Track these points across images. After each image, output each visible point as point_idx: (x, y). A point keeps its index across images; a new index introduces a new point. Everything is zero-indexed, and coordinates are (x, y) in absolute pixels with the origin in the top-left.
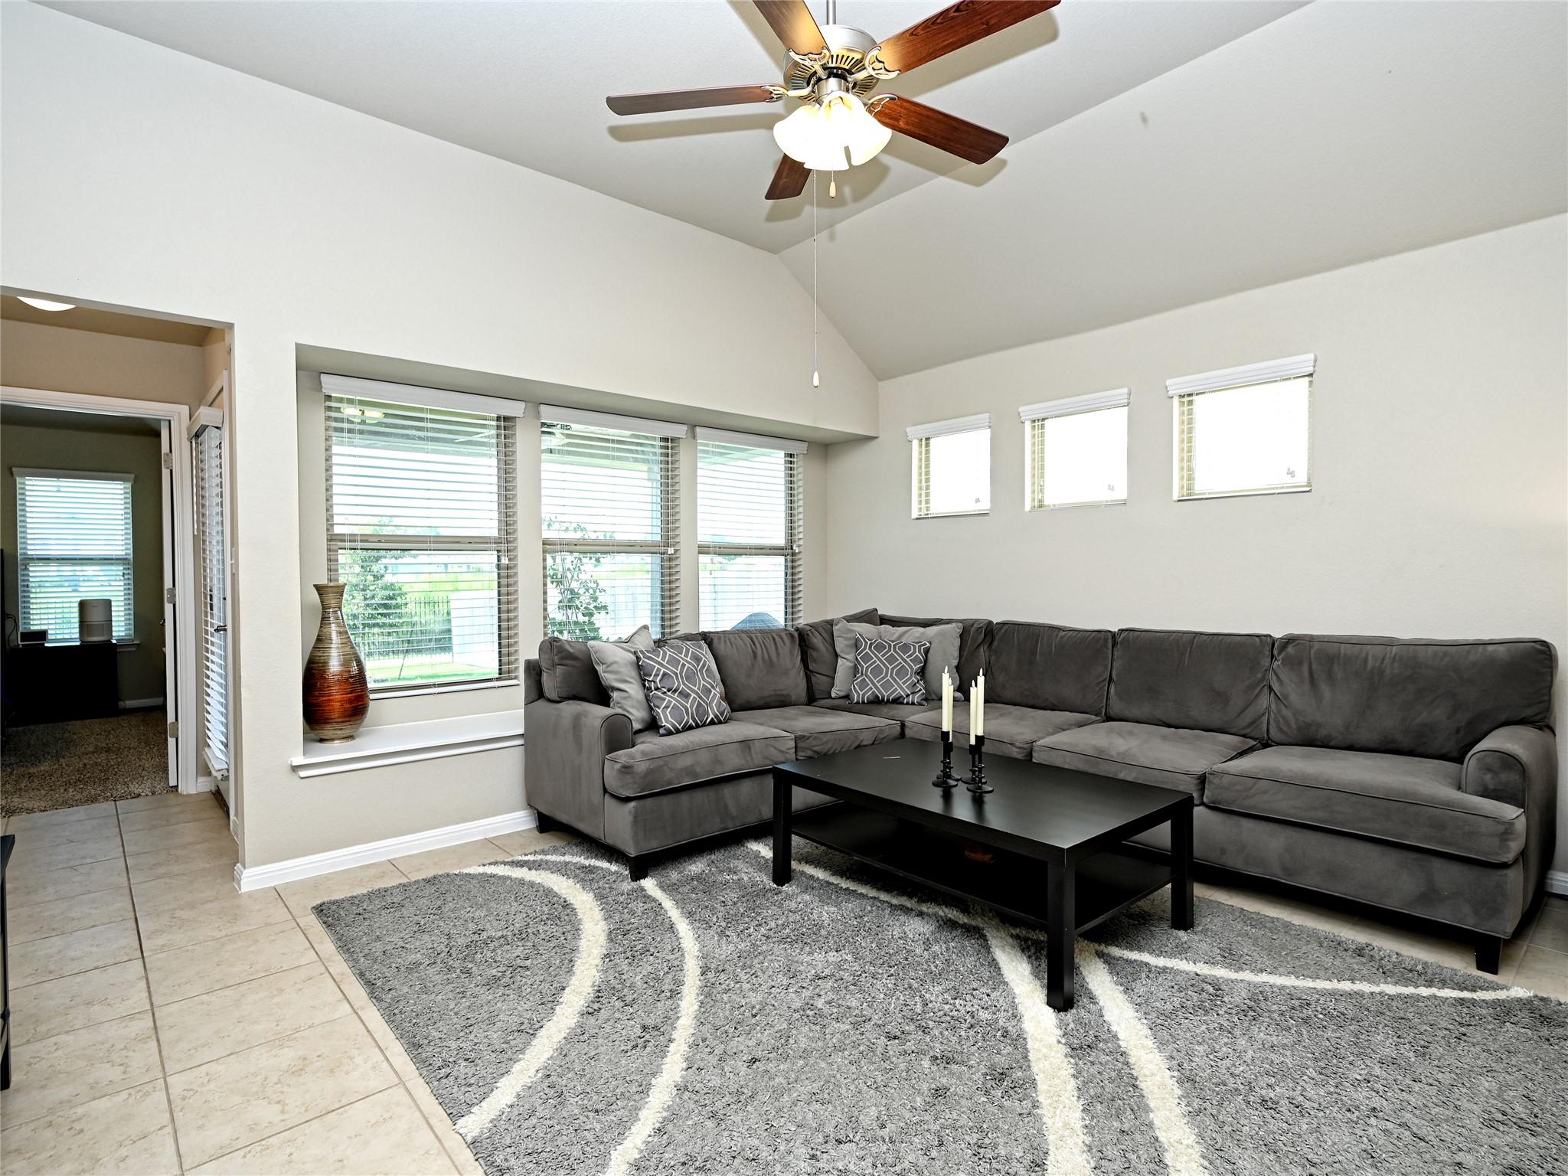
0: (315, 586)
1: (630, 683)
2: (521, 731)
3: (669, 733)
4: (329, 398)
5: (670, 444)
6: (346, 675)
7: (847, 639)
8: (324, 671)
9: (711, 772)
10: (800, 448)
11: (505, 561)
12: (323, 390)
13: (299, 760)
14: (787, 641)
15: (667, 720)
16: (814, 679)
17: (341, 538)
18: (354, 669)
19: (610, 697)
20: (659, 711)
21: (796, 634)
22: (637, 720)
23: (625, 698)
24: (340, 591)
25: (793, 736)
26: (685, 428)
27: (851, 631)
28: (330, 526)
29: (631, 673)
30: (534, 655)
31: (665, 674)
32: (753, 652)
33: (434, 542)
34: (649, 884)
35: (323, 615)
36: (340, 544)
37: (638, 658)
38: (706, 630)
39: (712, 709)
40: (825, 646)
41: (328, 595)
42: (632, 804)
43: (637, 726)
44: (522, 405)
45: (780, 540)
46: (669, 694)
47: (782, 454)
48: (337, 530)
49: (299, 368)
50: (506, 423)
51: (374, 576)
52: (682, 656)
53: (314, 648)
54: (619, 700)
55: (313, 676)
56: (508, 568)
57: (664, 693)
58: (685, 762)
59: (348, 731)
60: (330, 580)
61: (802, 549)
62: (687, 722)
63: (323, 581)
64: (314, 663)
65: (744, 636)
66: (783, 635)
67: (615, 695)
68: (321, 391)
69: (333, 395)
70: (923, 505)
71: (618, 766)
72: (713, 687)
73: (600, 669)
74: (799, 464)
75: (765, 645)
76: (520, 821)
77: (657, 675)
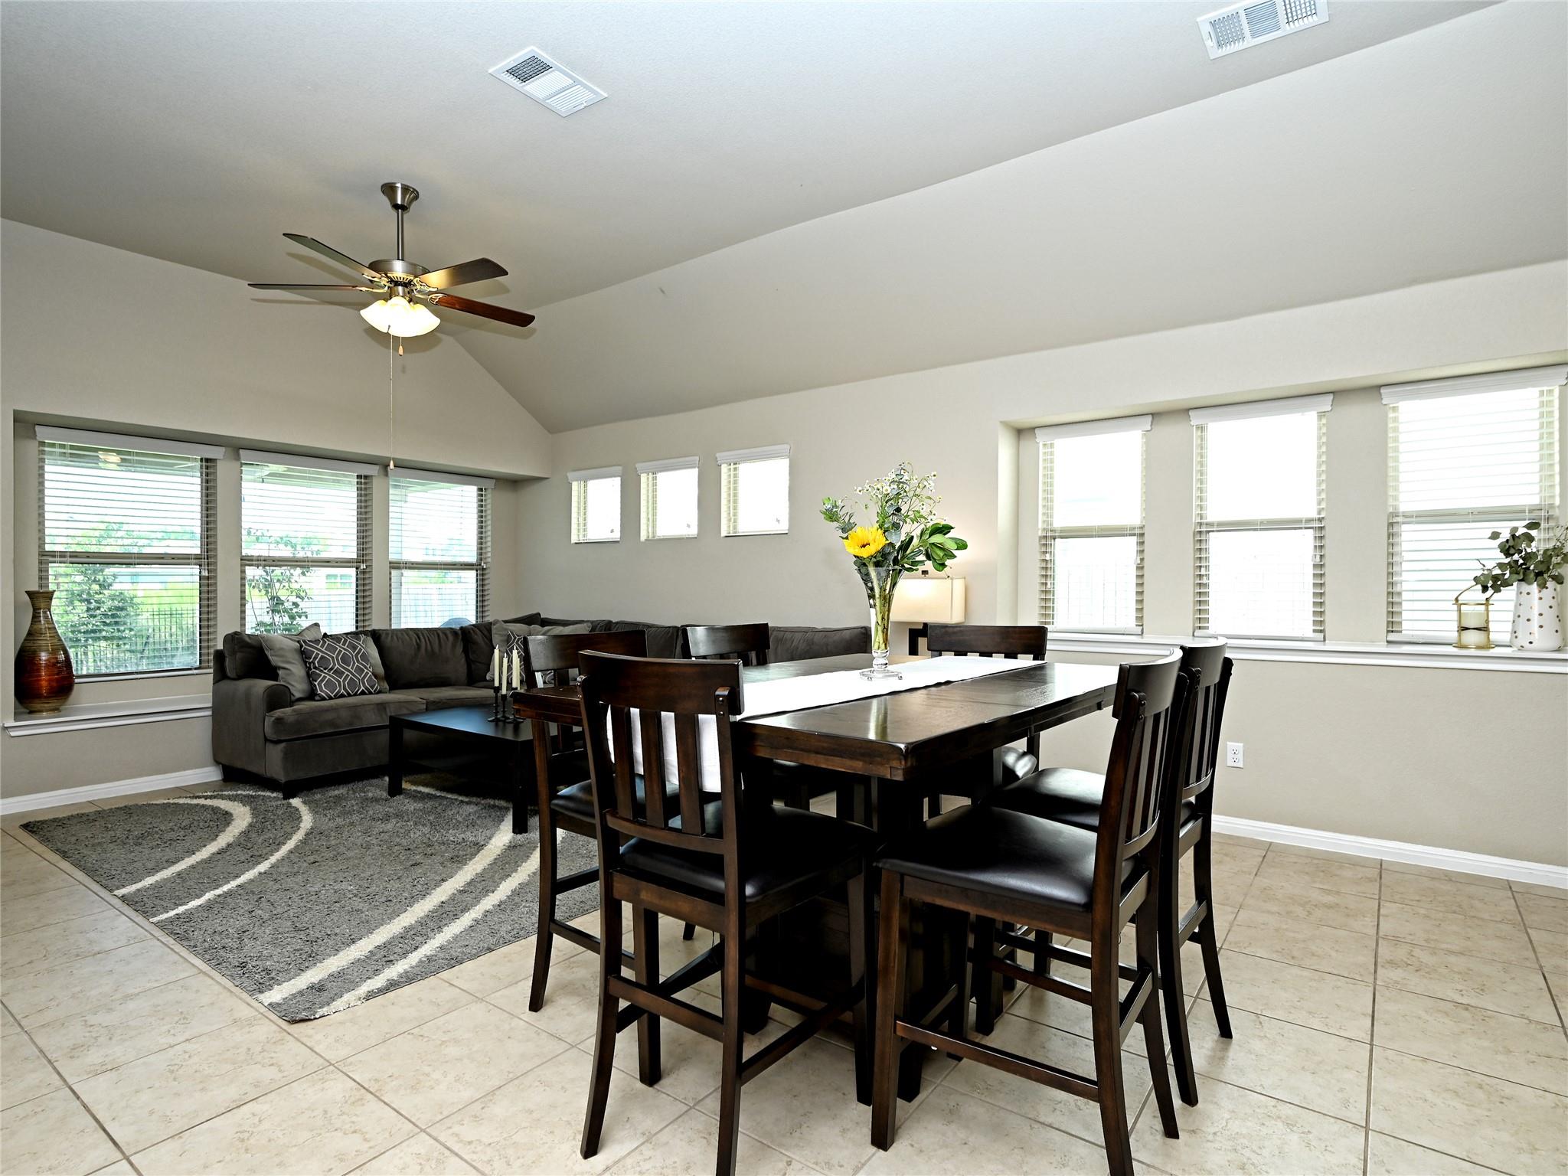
0: (27, 592)
1: (293, 663)
2: (210, 705)
3: (323, 699)
4: (42, 444)
5: (363, 481)
6: (53, 661)
7: (502, 635)
8: (34, 658)
9: (351, 724)
10: (489, 484)
11: (205, 573)
12: (37, 438)
13: (11, 723)
14: (451, 638)
15: (322, 690)
16: (473, 666)
17: (53, 554)
18: (62, 657)
19: (278, 675)
20: (316, 683)
21: (460, 632)
22: (299, 691)
23: (288, 675)
24: (49, 596)
25: (425, 701)
26: (377, 467)
27: (506, 629)
28: (42, 542)
29: (296, 658)
30: (220, 647)
31: (322, 657)
32: (417, 644)
33: (138, 558)
34: (296, 802)
35: (33, 614)
36: (51, 559)
37: (301, 646)
38: (377, 628)
39: (364, 683)
40: (484, 640)
41: (40, 599)
42: (283, 745)
43: (298, 695)
44: (223, 449)
45: (472, 557)
46: (326, 671)
47: (475, 488)
48: (48, 548)
49: (15, 421)
50: (208, 463)
51: (100, 585)
52: (340, 645)
53: (25, 640)
54: (284, 676)
55: (25, 662)
56: (208, 578)
57: (321, 671)
58: (329, 716)
59: (54, 705)
60: (41, 586)
61: (489, 565)
62: (339, 691)
63: (35, 588)
64: (24, 651)
65: (411, 633)
66: (448, 632)
67: (281, 672)
68: (36, 439)
69: (46, 441)
70: (582, 533)
71: (273, 718)
72: (366, 667)
73: (268, 653)
74: (489, 496)
75: (429, 640)
76: (212, 774)
77: (315, 658)
